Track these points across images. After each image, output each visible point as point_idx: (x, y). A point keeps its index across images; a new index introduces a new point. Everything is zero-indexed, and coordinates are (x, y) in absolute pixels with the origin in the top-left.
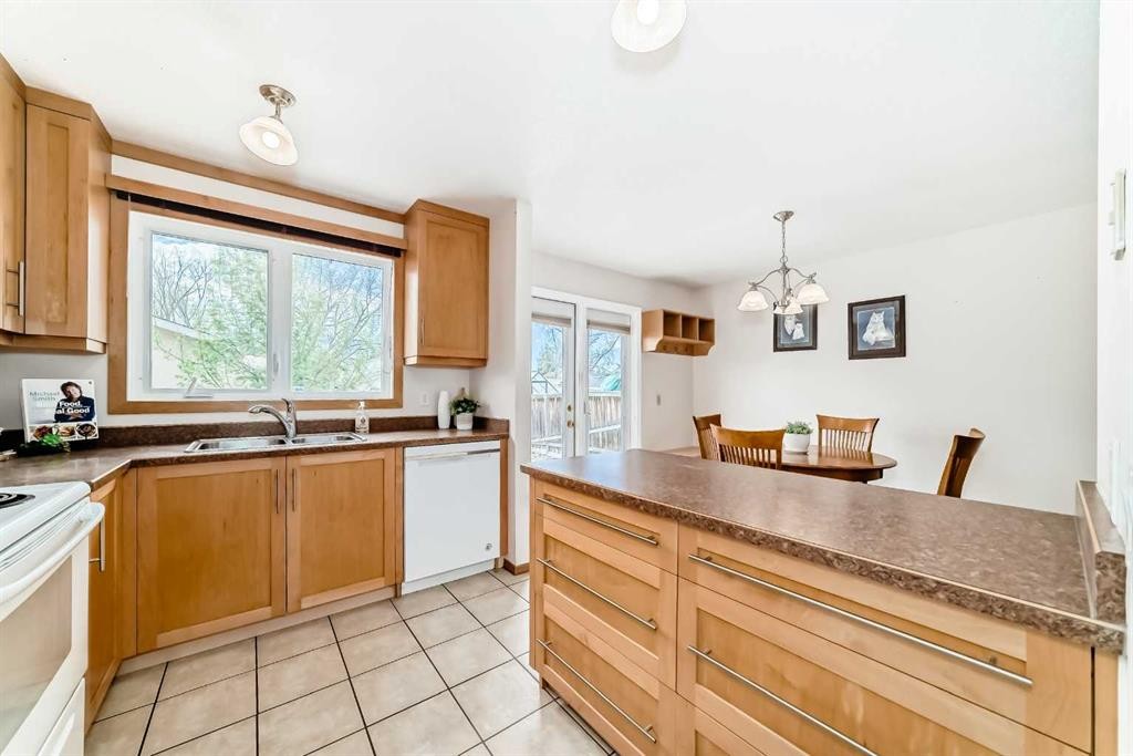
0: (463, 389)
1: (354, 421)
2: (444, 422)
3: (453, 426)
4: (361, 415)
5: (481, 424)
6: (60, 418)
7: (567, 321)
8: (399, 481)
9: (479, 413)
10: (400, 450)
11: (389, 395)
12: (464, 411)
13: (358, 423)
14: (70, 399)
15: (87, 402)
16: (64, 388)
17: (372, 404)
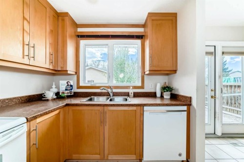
0: (166, 83)
1: (129, 93)
2: (158, 95)
3: (162, 97)
4: (131, 91)
5: (174, 97)
6: (66, 90)
7: (211, 53)
8: (142, 119)
9: (173, 92)
10: (142, 107)
11: (140, 84)
12: (167, 91)
13: (130, 94)
14: (68, 85)
15: (71, 86)
16: (67, 83)
17: (135, 87)
